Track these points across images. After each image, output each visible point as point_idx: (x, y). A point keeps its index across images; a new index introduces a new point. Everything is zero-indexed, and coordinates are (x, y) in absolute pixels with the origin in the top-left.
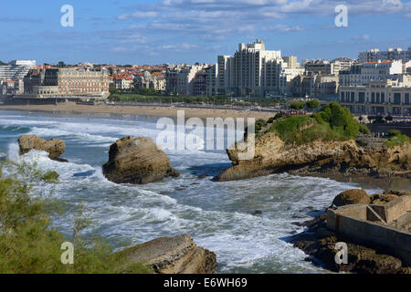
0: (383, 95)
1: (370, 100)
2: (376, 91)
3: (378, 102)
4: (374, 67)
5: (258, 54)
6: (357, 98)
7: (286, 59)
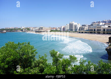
0: (100, 30)
1: (97, 30)
2: (98, 29)
3: (99, 31)
4: (96, 24)
5: (73, 24)
6: (93, 30)
7: (78, 24)
